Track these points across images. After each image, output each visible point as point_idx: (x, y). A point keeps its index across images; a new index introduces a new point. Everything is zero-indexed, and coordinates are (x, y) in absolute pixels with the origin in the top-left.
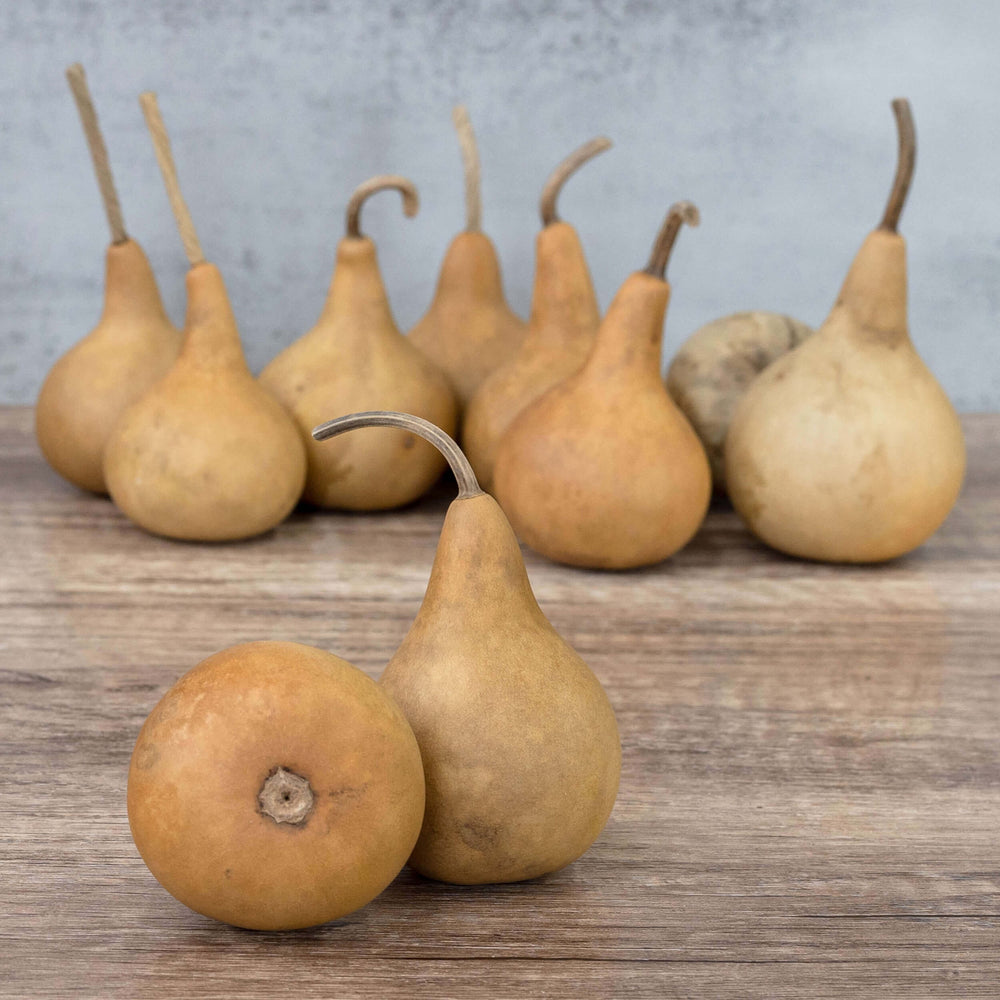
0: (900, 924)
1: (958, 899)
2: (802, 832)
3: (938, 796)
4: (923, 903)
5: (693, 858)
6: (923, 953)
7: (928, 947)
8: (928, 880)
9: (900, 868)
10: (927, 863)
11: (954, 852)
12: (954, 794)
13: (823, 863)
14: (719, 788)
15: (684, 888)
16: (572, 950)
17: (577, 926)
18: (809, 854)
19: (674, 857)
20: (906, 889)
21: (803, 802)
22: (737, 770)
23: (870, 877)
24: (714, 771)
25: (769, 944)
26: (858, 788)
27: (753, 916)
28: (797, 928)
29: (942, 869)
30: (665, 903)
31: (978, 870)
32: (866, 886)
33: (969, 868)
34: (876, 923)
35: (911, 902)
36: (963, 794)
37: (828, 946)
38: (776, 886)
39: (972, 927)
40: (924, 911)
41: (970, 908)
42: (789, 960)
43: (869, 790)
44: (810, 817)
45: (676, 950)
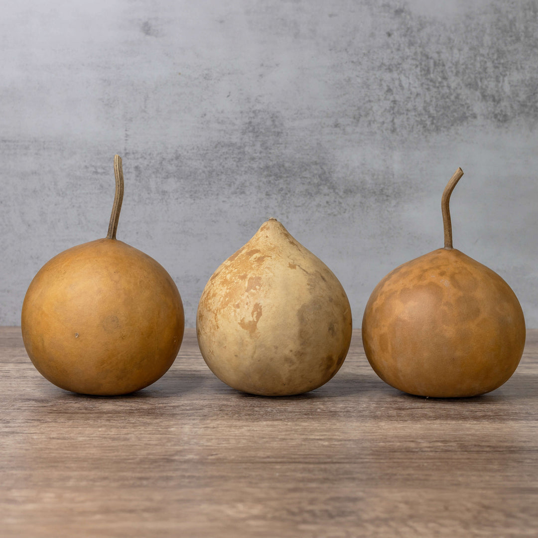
0: (408, 454)
1: (429, 447)
2: (380, 431)
3: (429, 422)
4: (416, 448)
5: (341, 438)
6: (413, 461)
7: (415, 459)
8: (420, 443)
9: (412, 440)
10: (421, 438)
11: (431, 436)
12: (435, 421)
13: (385, 439)
14: (355, 420)
15: (336, 445)
16: (293, 460)
17: (297, 454)
18: (381, 436)
19: (335, 437)
20: (412, 445)
21: (382, 424)
22: (362, 416)
23: (400, 442)
24: (354, 416)
25: (361, 458)
26: (402, 420)
27: (358, 452)
28: (372, 455)
29: (425, 440)
30: (329, 449)
31: (437, 440)
32: (398, 444)
33: (435, 440)
34: (399, 453)
35: (413, 448)
36: (438, 421)
37: (382, 459)
38: (367, 444)
39: (431, 454)
40: (417, 450)
41: (432, 449)
42: (367, 462)
43: (406, 421)
44: (384, 427)
45: (329, 460)
